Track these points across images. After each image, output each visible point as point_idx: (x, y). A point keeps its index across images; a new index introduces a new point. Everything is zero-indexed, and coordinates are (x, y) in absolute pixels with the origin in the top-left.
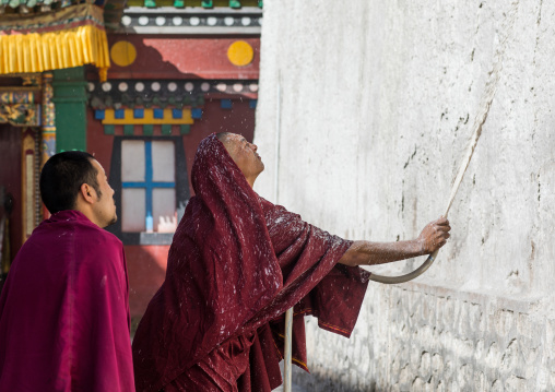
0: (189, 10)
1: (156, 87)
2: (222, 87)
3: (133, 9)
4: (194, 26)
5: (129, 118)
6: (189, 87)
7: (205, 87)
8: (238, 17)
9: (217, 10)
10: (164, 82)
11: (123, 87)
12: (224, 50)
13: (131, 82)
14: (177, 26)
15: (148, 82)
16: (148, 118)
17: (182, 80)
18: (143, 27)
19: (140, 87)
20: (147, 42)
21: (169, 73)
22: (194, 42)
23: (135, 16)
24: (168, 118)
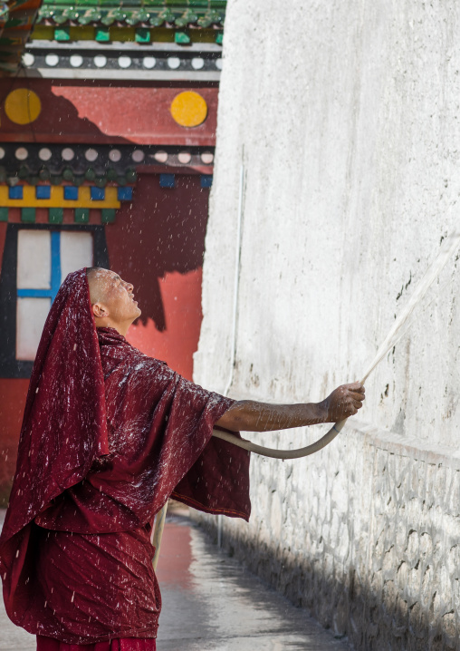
0: (117, 46)
1: (68, 154)
2: (161, 157)
3: (36, 44)
4: (124, 69)
5: (29, 199)
6: (115, 156)
7: (138, 156)
8: (187, 56)
9: (158, 46)
10: (80, 148)
11: (22, 154)
12: (166, 105)
13: (34, 148)
14: (100, 69)
15: (56, 148)
16: (56, 199)
17: (104, 146)
18: (51, 69)
19: (45, 154)
20: (57, 91)
21: (87, 136)
22: (124, 91)
23: (40, 53)
24: (84, 200)
